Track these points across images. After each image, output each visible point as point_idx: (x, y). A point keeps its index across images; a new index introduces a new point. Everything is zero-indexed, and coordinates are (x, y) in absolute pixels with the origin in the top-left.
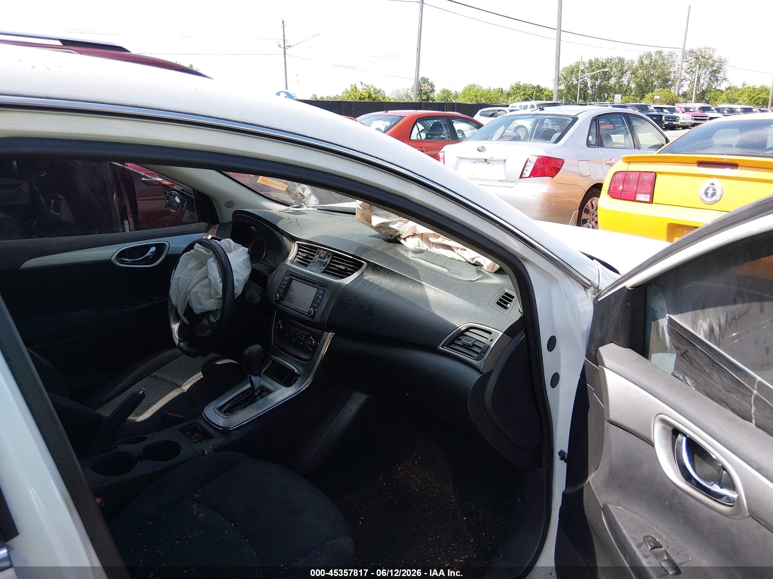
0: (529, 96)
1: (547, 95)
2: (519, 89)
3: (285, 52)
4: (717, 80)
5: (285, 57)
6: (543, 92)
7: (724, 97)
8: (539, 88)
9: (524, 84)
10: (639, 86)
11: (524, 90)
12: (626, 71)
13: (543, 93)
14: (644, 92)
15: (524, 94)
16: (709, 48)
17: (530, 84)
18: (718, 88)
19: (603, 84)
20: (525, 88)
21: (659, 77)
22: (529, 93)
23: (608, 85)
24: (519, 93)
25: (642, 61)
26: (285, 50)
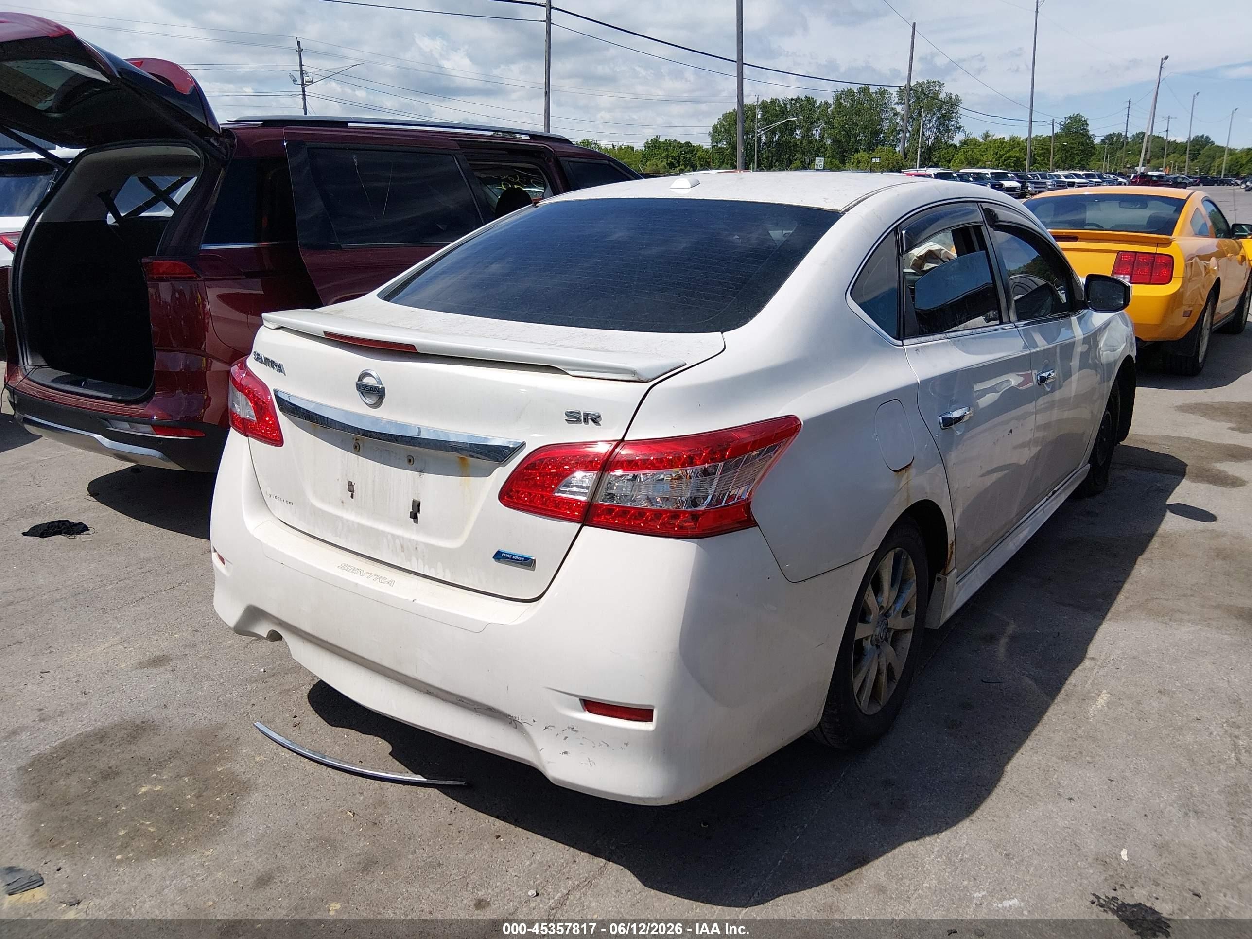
0: (675, 159)
1: (702, 158)
2: (659, 148)
3: (304, 91)
4: (948, 130)
5: (304, 99)
6: (694, 152)
7: (960, 156)
8: (689, 146)
9: (666, 140)
10: (835, 141)
11: (667, 150)
12: (818, 119)
13: (696, 154)
14: (845, 151)
15: (667, 157)
16: (934, 82)
17: (675, 141)
18: (951, 142)
19: (784, 139)
20: (668, 145)
21: (865, 128)
22: (675, 154)
23: (792, 141)
24: (660, 154)
25: (841, 103)
26: (303, 88)
